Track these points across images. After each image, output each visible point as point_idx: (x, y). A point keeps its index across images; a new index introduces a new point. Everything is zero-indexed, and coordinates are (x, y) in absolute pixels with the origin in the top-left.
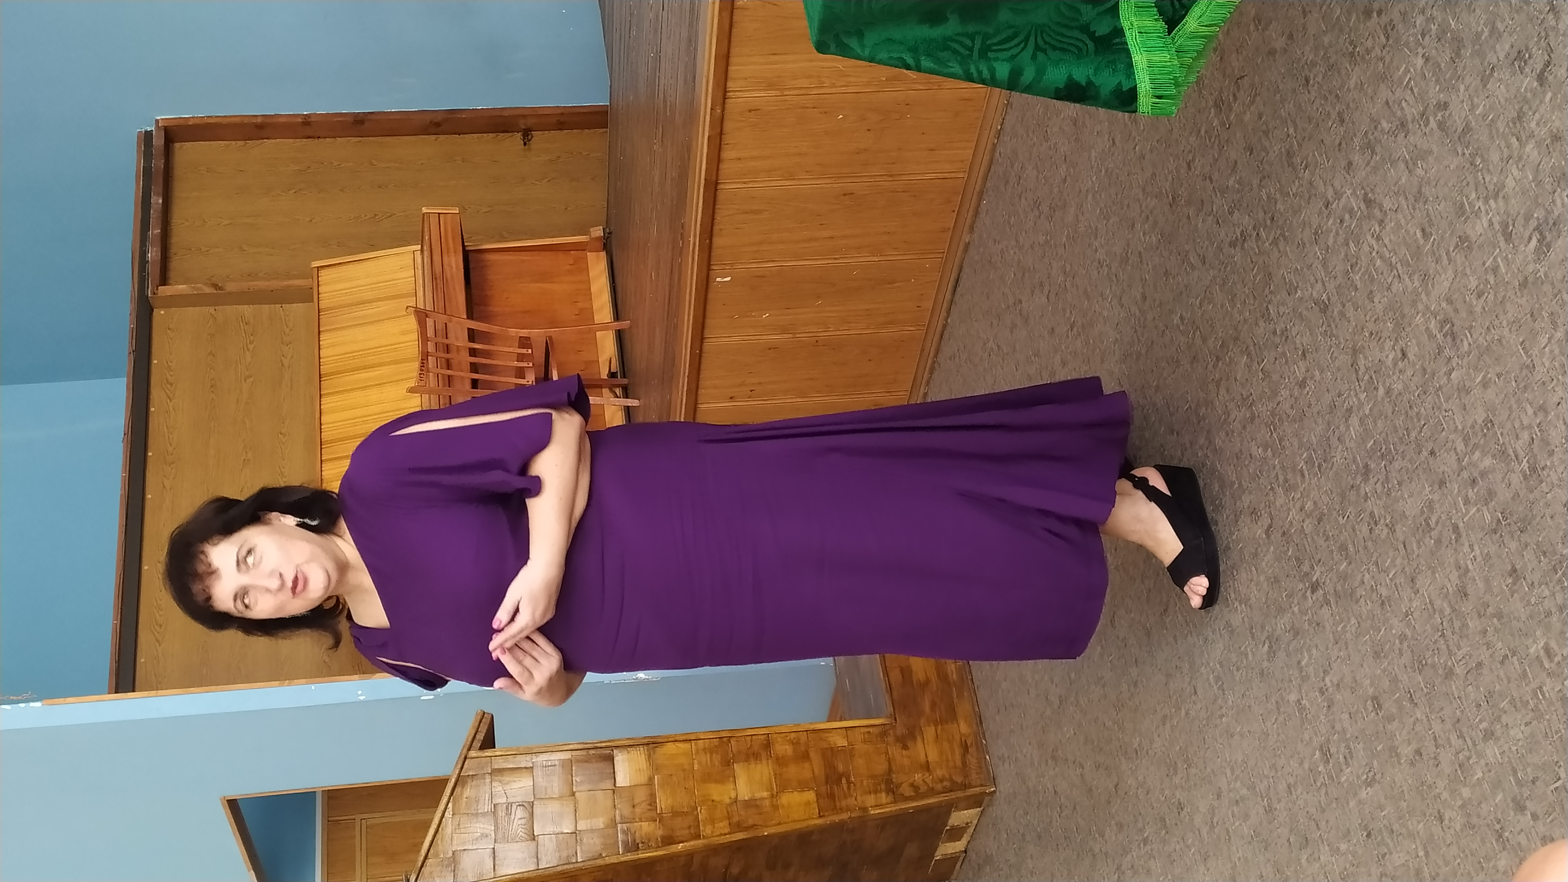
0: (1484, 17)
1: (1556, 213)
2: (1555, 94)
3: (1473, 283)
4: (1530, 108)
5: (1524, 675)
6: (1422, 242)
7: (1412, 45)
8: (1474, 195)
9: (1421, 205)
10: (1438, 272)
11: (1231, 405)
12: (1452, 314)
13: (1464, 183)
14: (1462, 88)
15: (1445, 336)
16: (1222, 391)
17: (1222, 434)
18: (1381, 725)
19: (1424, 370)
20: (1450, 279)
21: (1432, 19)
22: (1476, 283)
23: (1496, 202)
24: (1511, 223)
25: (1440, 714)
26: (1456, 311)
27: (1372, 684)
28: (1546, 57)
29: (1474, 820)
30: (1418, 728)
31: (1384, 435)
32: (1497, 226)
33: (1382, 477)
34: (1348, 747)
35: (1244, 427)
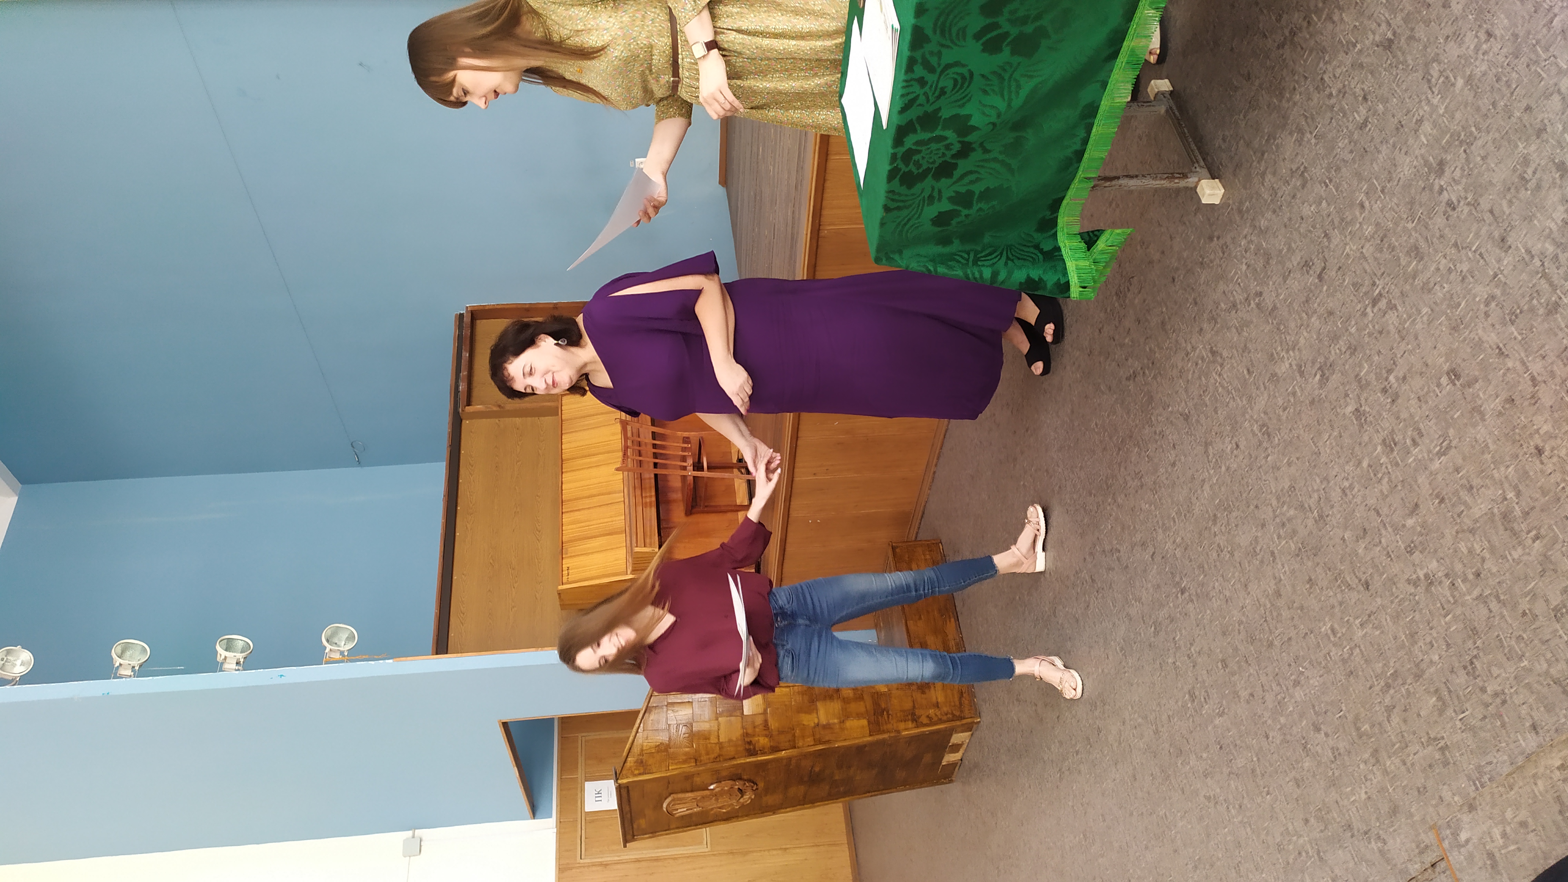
0: (1284, 240)
1: (1332, 359)
2: (1329, 287)
3: (1280, 401)
4: (1314, 295)
5: (1319, 646)
6: (1247, 377)
7: (1239, 257)
8: (1279, 348)
9: (1246, 354)
10: (1258, 395)
11: (1128, 478)
12: (1267, 421)
13: (1274, 341)
14: (1271, 283)
15: (1263, 434)
16: (1122, 469)
17: (1123, 496)
18: (1227, 678)
19: (1251, 455)
20: (1266, 400)
21: (1251, 241)
22: (1282, 401)
23: (1294, 353)
24: (1303, 365)
25: (1265, 671)
26: (1270, 419)
27: (1221, 652)
28: (1323, 265)
29: (1288, 737)
30: (1252, 679)
31: (1225, 496)
32: (1295, 367)
33: (1225, 522)
34: (1206, 692)
35: (1137, 492)
